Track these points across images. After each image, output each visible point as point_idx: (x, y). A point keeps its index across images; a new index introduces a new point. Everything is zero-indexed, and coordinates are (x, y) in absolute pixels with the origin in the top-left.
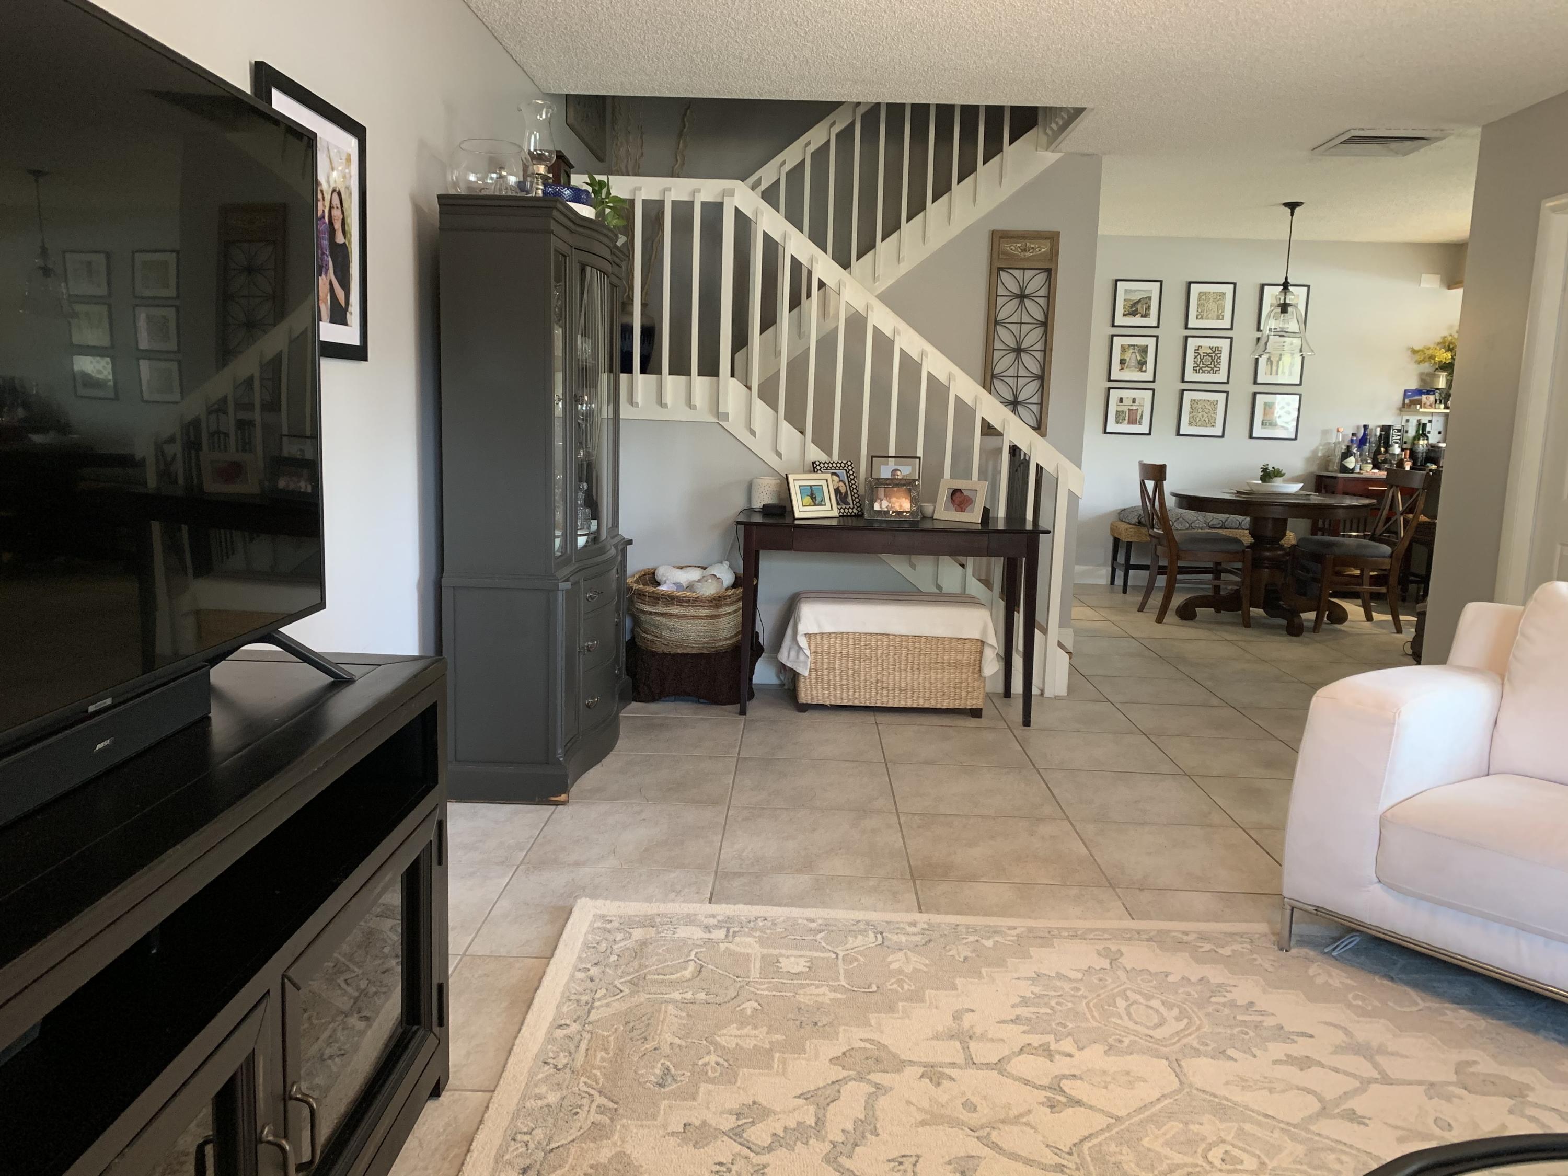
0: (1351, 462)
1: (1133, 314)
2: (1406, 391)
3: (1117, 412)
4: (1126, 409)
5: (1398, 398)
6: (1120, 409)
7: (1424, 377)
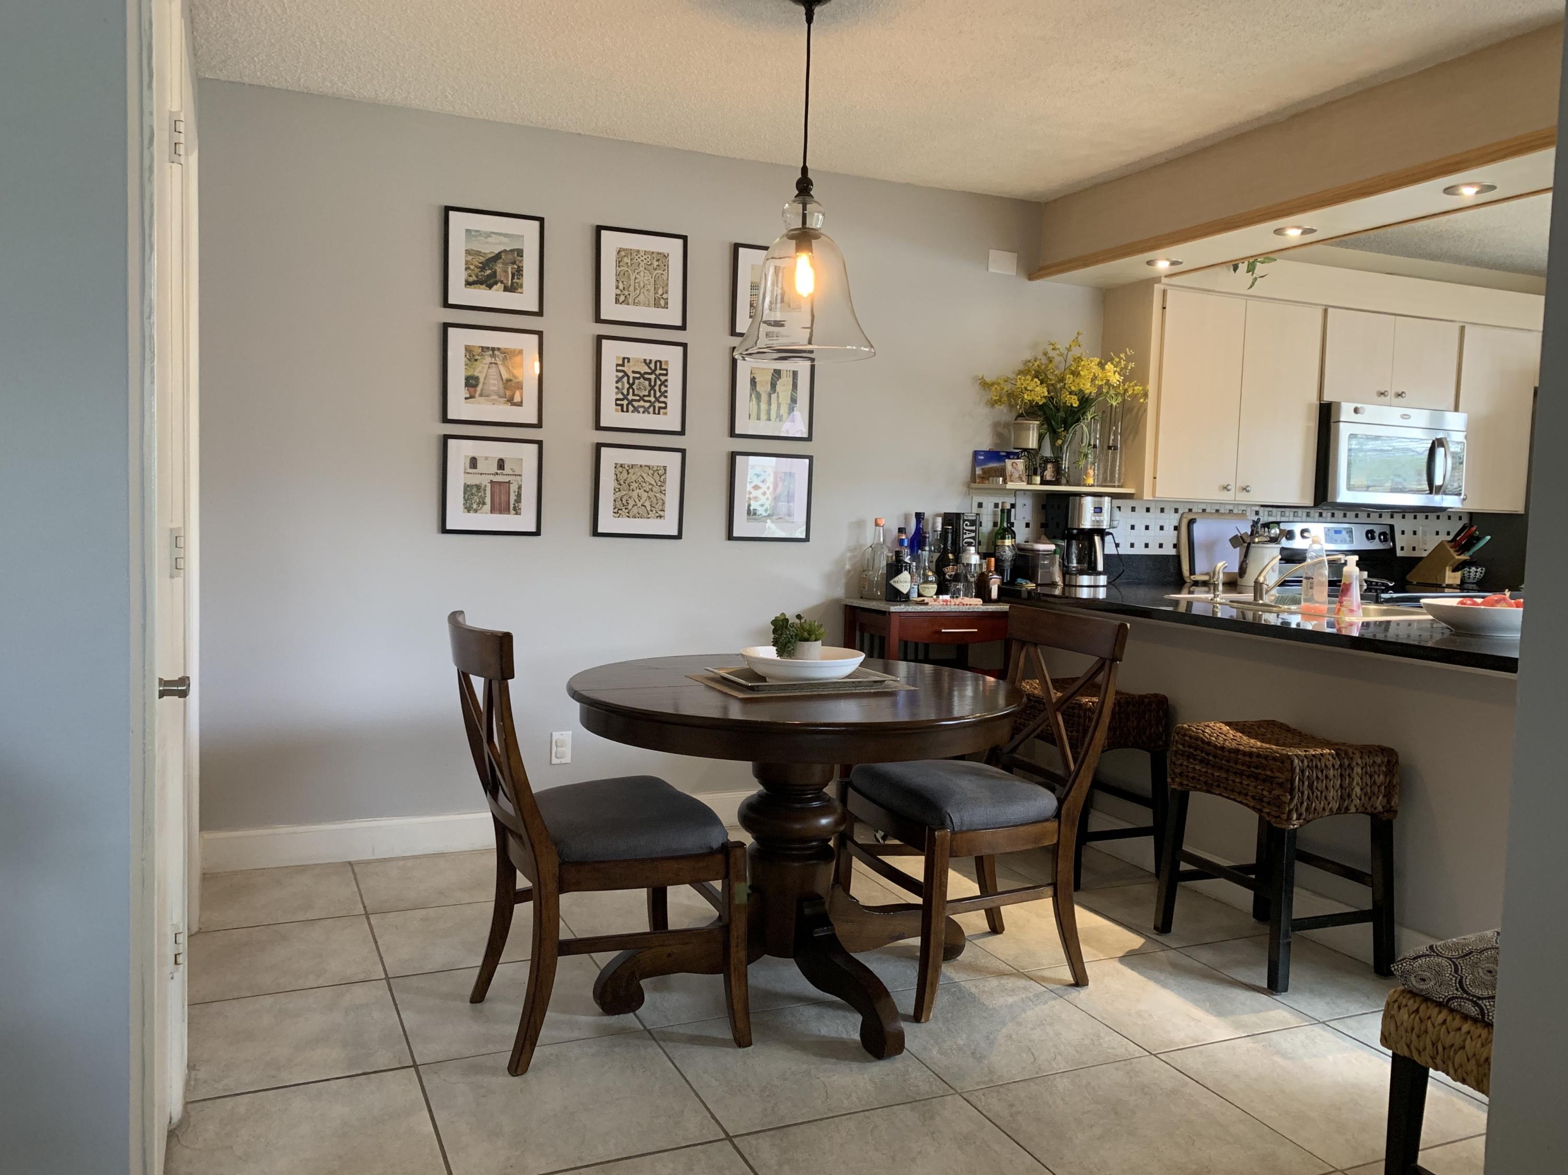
0: (904, 582)
1: (489, 282)
2: (976, 453)
3: (467, 488)
4: (485, 481)
5: (963, 465)
6: (474, 480)
7: (1000, 430)
